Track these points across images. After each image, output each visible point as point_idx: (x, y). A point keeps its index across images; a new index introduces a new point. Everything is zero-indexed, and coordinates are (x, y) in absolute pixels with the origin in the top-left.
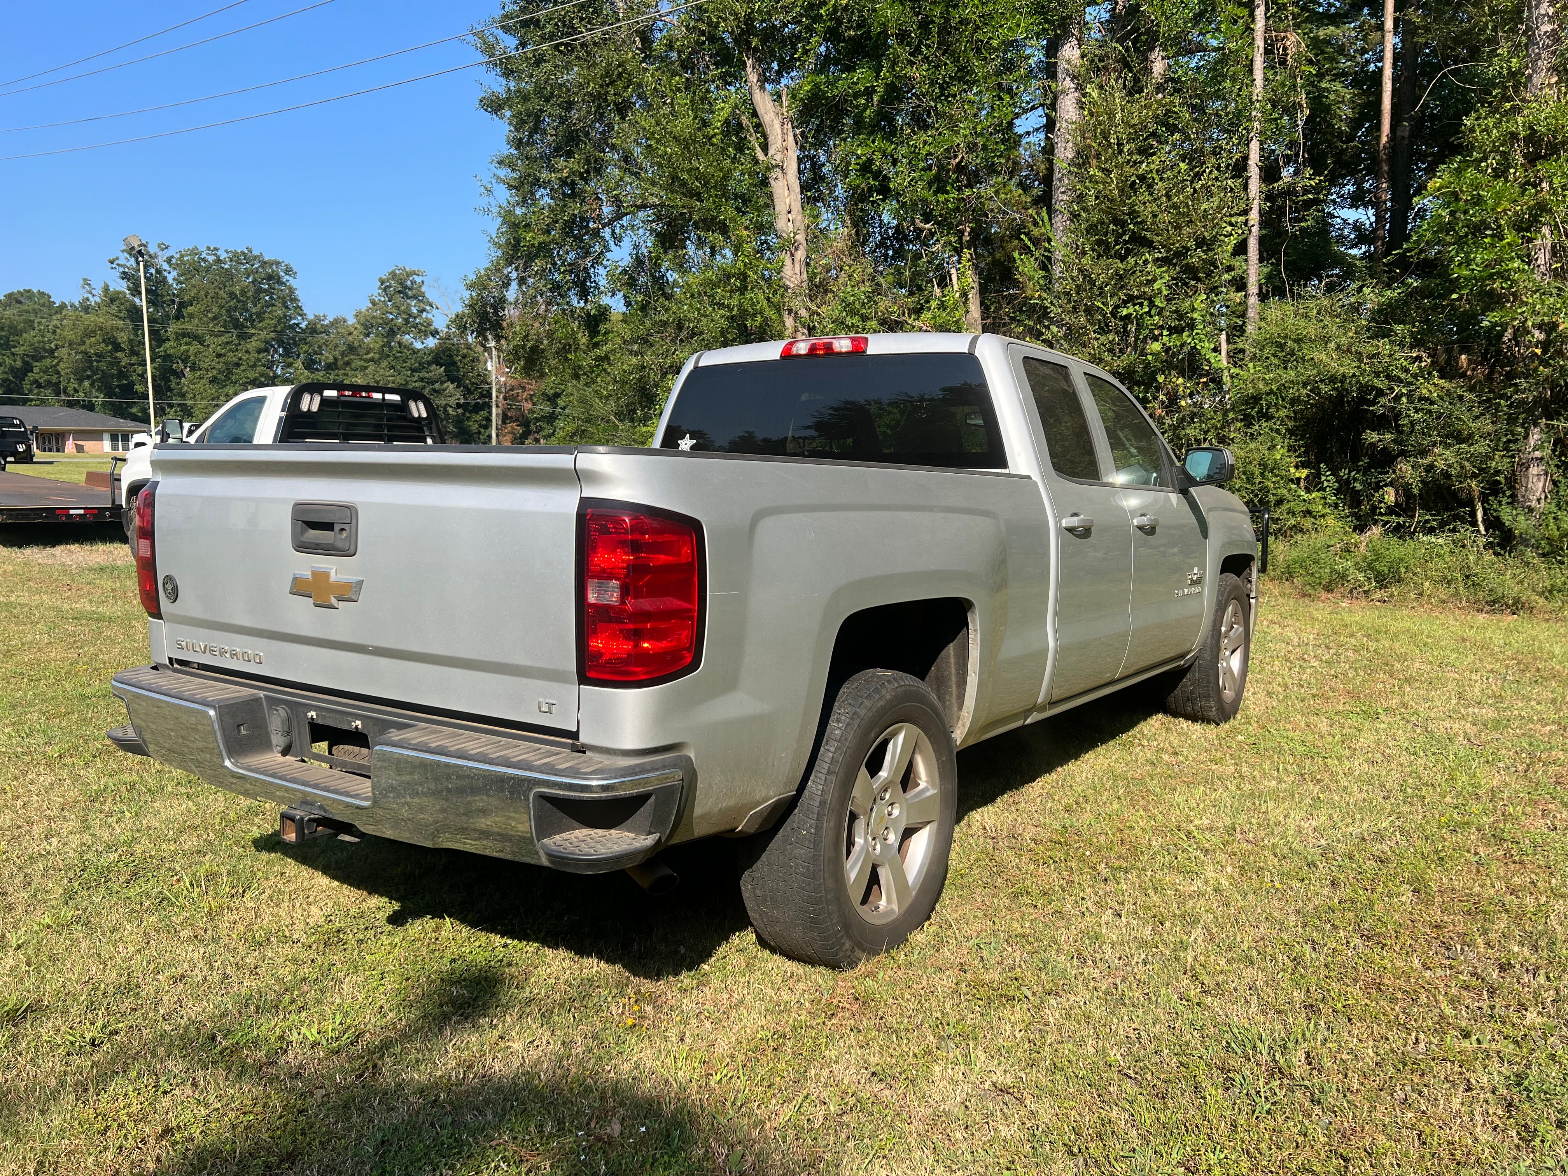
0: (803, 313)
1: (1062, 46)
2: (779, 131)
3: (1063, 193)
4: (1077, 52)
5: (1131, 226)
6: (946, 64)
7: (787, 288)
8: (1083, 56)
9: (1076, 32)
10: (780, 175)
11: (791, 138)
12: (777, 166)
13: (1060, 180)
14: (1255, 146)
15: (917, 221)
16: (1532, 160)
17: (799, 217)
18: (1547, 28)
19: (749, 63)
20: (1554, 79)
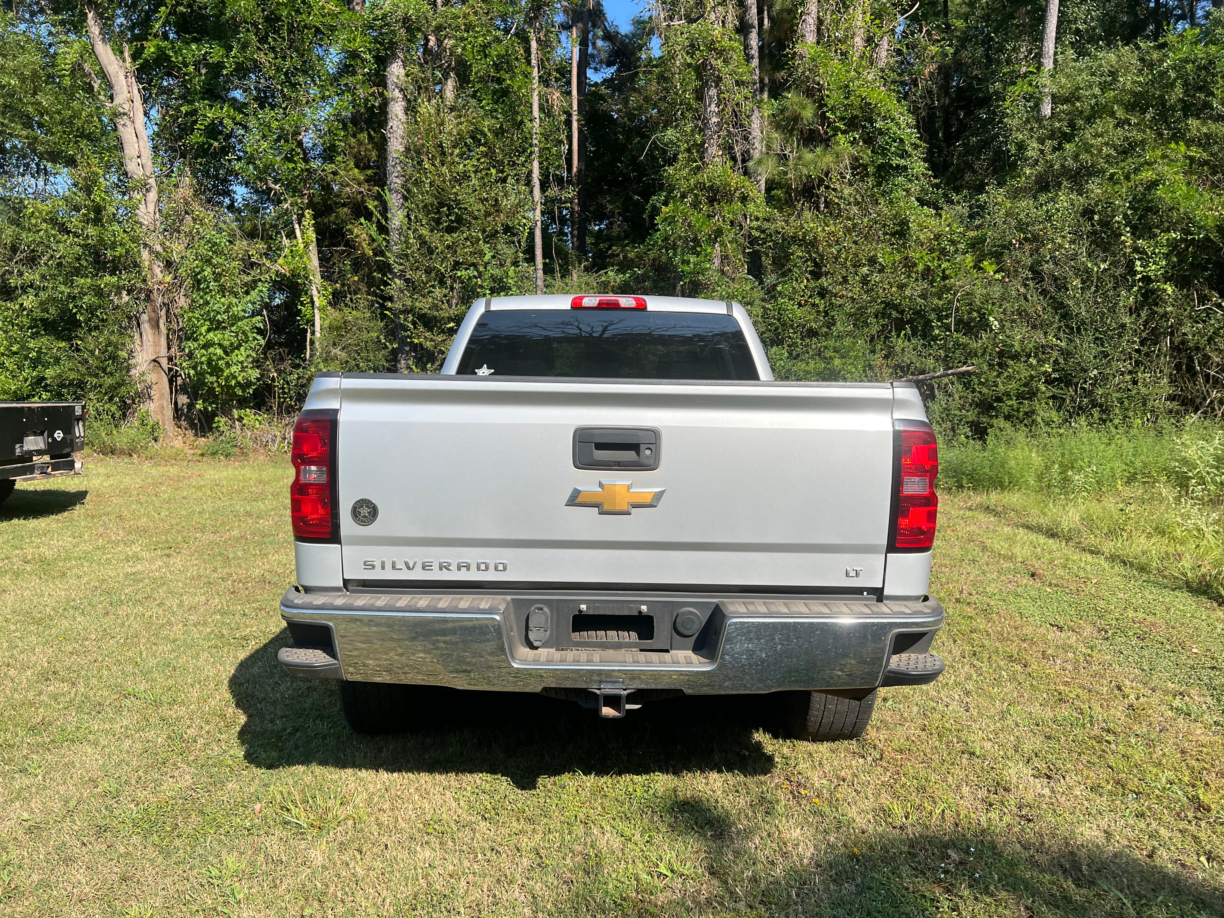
0: (159, 248)
1: (391, 63)
2: (125, 83)
3: (397, 177)
4: (402, 72)
5: (456, 210)
6: (292, 58)
7: (141, 224)
8: (407, 75)
9: (401, 55)
10: (128, 123)
11: (136, 91)
12: (124, 114)
13: (393, 166)
14: (536, 164)
15: (270, 182)
16: (711, 201)
17: (150, 163)
18: (715, 120)
19: (90, 15)
20: (720, 153)
